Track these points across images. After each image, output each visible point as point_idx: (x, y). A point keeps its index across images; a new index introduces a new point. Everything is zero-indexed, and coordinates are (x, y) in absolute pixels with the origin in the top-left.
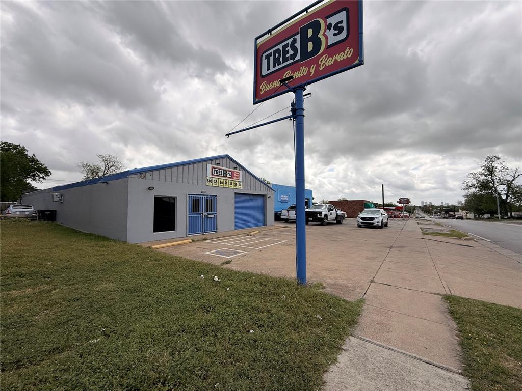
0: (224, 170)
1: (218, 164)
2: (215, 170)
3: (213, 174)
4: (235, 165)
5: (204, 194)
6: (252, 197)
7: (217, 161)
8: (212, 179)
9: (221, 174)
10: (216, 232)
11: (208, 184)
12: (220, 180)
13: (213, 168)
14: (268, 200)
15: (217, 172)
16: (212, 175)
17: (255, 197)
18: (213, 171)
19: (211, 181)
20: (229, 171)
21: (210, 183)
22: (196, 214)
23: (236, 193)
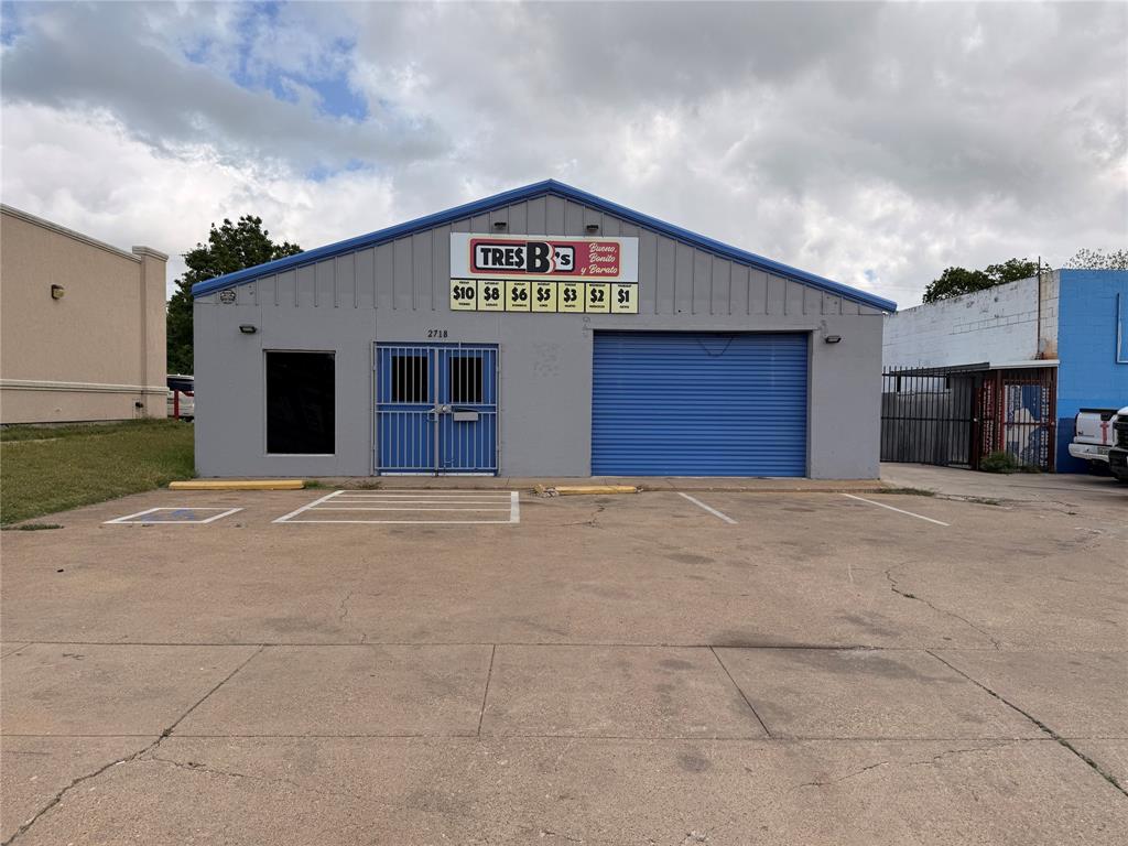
0: (532, 246)
1: (501, 227)
2: (485, 252)
3: (480, 263)
4: (594, 218)
5: (443, 340)
6: (715, 347)
7: (499, 216)
8: (472, 284)
9: (521, 262)
10: (495, 472)
11: (455, 304)
12: (511, 286)
13: (475, 244)
14: (820, 359)
15: (499, 257)
16: (475, 268)
17: (737, 346)
18: (480, 256)
19: (469, 293)
20: (556, 245)
21: (466, 300)
22: (411, 408)
23: (598, 333)
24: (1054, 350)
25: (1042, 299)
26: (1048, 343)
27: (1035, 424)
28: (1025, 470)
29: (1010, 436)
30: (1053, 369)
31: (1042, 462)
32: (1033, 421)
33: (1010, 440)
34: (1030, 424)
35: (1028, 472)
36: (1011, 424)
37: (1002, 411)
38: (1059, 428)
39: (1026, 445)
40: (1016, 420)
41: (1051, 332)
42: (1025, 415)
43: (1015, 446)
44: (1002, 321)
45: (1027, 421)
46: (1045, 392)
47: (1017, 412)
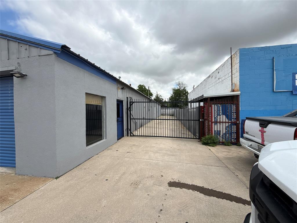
24: (238, 87)
25: (233, 66)
26: (235, 85)
27: (228, 122)
28: (223, 144)
29: (215, 128)
30: (237, 96)
31: (233, 140)
32: (227, 121)
33: (216, 129)
34: (226, 122)
35: (225, 145)
36: (216, 122)
37: (212, 117)
38: (241, 124)
39: (224, 132)
40: (218, 121)
41: (237, 80)
42: (223, 118)
43: (218, 133)
44: (220, 80)
45: (224, 121)
46: (234, 107)
47: (219, 117)
